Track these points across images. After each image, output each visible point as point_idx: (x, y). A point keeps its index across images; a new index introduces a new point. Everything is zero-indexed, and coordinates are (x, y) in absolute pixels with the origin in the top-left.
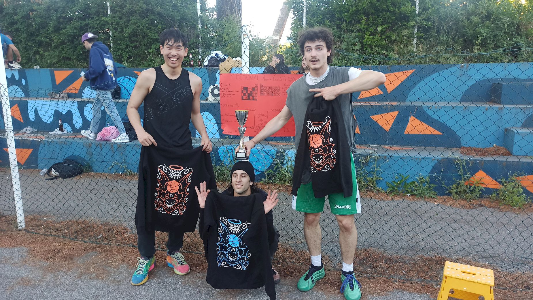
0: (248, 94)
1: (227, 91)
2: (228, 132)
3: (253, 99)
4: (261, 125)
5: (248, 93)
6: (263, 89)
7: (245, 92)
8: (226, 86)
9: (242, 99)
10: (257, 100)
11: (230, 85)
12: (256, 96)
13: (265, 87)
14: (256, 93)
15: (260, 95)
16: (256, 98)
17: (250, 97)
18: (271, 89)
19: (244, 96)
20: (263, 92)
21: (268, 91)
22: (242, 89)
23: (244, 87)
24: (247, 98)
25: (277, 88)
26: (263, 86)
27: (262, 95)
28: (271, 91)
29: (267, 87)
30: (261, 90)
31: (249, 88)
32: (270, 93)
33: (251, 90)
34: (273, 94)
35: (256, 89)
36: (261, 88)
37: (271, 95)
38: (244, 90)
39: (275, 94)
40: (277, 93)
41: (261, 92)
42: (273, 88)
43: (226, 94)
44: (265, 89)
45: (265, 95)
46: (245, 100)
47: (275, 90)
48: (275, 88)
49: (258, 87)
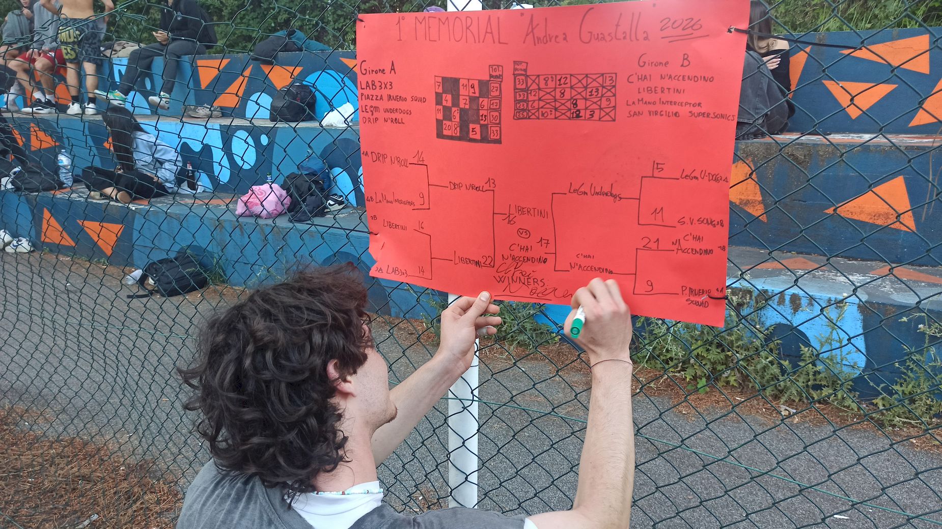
0: (463, 112)
1: (385, 98)
2: (394, 271)
3: (484, 139)
4: (523, 254)
5: (462, 106)
6: (526, 90)
7: (449, 104)
8: (380, 74)
9: (440, 135)
10: (499, 141)
12: (498, 122)
13: (538, 76)
14: (495, 110)
15: (515, 118)
16: (495, 132)
17: (471, 126)
18: (569, 85)
19: (444, 122)
20: (527, 101)
21: (552, 98)
22: (437, 87)
23: (443, 78)
24: (456, 129)
25: (600, 80)
26: (525, 70)
27: (526, 118)
28: (567, 95)
29: (550, 77)
30: (517, 92)
31: (465, 82)
32: (563, 107)
33: (474, 95)
34: (578, 113)
35: (497, 90)
36: (517, 80)
37: (568, 114)
38: (444, 92)
39: (588, 112)
40: (600, 106)
41: (517, 101)
42: (580, 81)
43: (382, 111)
44: (538, 85)
45: (538, 118)
46: (451, 138)
47: (591, 89)
48: (590, 80)
49: (502, 75)
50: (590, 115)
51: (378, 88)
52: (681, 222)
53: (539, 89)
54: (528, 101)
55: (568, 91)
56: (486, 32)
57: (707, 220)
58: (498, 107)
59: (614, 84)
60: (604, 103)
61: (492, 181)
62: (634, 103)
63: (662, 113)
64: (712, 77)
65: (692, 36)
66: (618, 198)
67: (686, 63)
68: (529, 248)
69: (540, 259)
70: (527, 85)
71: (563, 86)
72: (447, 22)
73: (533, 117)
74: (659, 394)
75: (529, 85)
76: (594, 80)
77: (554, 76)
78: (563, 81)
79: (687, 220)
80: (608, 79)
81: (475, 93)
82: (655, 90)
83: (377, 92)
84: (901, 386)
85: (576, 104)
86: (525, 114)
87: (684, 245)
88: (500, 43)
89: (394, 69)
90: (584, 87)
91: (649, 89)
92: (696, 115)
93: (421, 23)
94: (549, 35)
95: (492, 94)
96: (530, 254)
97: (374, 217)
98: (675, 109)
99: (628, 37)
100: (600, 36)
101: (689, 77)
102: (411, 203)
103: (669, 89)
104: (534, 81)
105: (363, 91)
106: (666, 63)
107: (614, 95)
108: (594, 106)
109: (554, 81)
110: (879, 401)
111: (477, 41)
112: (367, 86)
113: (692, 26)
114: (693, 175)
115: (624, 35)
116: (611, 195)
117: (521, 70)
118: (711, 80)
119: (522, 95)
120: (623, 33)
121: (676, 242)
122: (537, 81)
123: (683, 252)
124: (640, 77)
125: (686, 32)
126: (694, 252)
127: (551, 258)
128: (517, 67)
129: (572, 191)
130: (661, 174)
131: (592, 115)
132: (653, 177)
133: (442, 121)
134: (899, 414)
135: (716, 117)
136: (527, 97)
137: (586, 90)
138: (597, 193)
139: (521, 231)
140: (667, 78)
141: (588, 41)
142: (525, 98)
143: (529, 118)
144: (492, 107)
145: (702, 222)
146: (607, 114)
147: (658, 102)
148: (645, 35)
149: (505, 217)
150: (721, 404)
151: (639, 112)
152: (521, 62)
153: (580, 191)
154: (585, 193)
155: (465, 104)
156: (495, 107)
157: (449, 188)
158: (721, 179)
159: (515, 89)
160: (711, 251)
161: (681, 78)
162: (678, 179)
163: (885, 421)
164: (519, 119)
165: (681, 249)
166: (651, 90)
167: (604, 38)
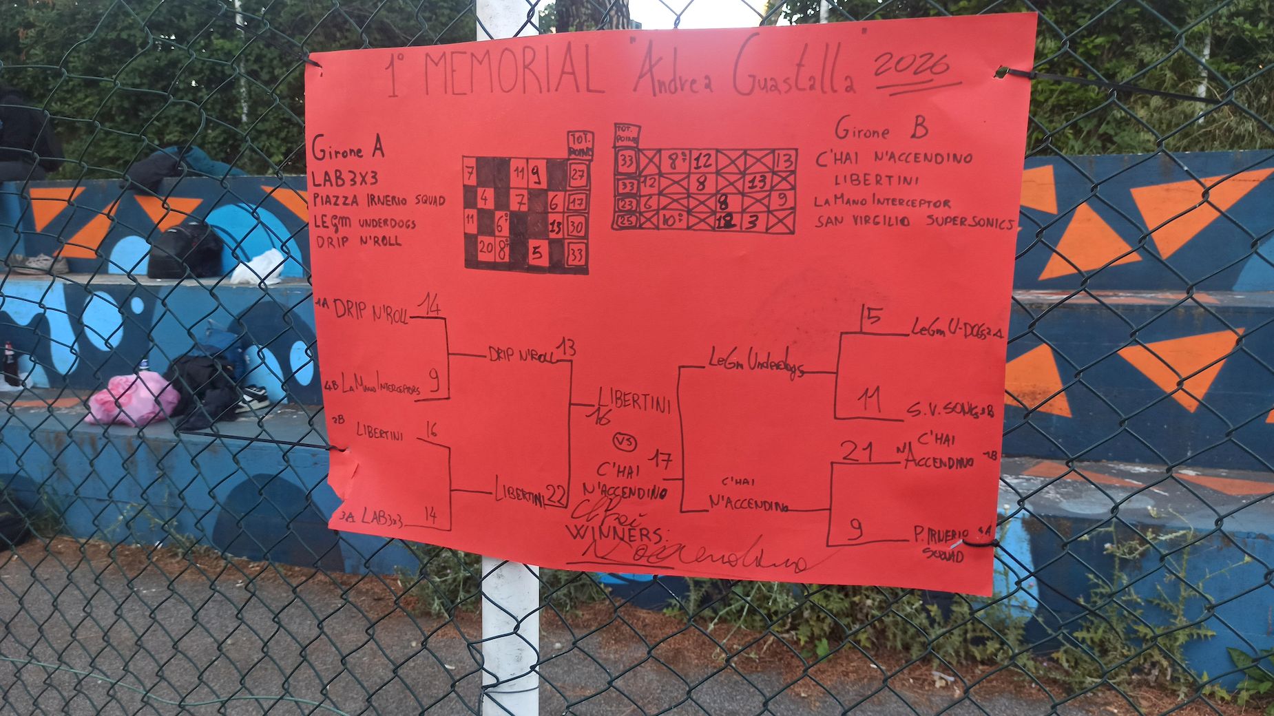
0: (516, 218)
1: (362, 200)
2: (377, 517)
3: (557, 266)
4: (622, 481)
5: (514, 207)
6: (638, 176)
7: (490, 205)
8: (352, 158)
9: (472, 262)
10: (583, 270)
11: (378, 147)
12: (582, 234)
13: (659, 151)
14: (578, 212)
15: (615, 226)
16: (577, 253)
17: (532, 243)
18: (713, 169)
19: (480, 238)
20: (636, 196)
21: (685, 191)
22: (467, 175)
23: (478, 159)
24: (502, 249)
25: (768, 160)
26: (636, 140)
27: (634, 227)
28: (710, 187)
29: (679, 153)
30: (619, 180)
31: (522, 163)
32: (702, 208)
33: (537, 186)
34: (728, 218)
35: (582, 176)
36: (620, 158)
37: (711, 220)
38: (481, 183)
39: (747, 218)
40: (768, 207)
41: (619, 197)
42: (733, 162)
43: (355, 222)
44: (659, 168)
45: (657, 228)
46: (493, 266)
47: (753, 176)
48: (750, 161)
49: (592, 150)
50: (750, 222)
51: (348, 183)
52: (914, 411)
53: (660, 174)
54: (640, 196)
55: (711, 179)
56: (563, 72)
57: (963, 406)
58: (583, 207)
59: (792, 168)
60: (775, 202)
61: (569, 344)
62: (827, 202)
63: (877, 220)
64: (970, 155)
65: (930, 85)
66: (798, 373)
67: (920, 131)
68: (635, 470)
69: (653, 491)
70: (638, 167)
71: (703, 170)
72: (486, 60)
73: (648, 225)
74: (764, 668)
75: (641, 168)
76: (758, 160)
77: (687, 152)
78: (702, 161)
79: (924, 408)
80: (783, 158)
81: (539, 183)
82: (865, 180)
83: (347, 190)
84: (1088, 631)
85: (725, 203)
86: (633, 219)
87: (919, 452)
88: (588, 90)
89: (380, 149)
90: (741, 173)
91: (854, 177)
92: (940, 222)
93: (437, 65)
94: (680, 78)
95: (573, 183)
96: (634, 482)
97: (339, 419)
98: (901, 211)
99: (818, 85)
100: (770, 83)
101: (926, 155)
102: (412, 390)
103: (890, 177)
104: (651, 160)
105: (317, 190)
106: (886, 132)
107: (793, 188)
108: (758, 207)
109: (687, 161)
110: (1060, 655)
111: (544, 89)
112: (325, 180)
113: (931, 68)
114: (934, 328)
115: (812, 82)
116: (786, 366)
117: (629, 139)
118: (968, 159)
119: (629, 185)
120: (810, 80)
121: (904, 447)
122: (656, 160)
123: (917, 464)
124: (838, 157)
125: (921, 77)
126: (938, 465)
127: (674, 488)
128: (620, 133)
129: (715, 361)
130: (876, 328)
131: (753, 223)
132: (861, 332)
133: (476, 236)
134: (1090, 671)
135: (978, 224)
136: (639, 188)
137: (743, 177)
138: (761, 365)
139: (620, 437)
140: (886, 158)
141: (747, 92)
142: (634, 191)
143: (641, 227)
144: (571, 207)
145: (953, 409)
146: (780, 221)
147: (870, 200)
148: (848, 83)
149: (591, 410)
150: (852, 676)
151: (836, 218)
152: (628, 126)
153: (729, 361)
154: (739, 365)
155: (520, 203)
156: (577, 207)
157: (489, 357)
158: (989, 333)
159: (616, 173)
160: (970, 462)
161: (911, 158)
162: (908, 335)
163: (1074, 685)
164: (622, 228)
165: (914, 460)
166: (857, 180)
167: (776, 87)
